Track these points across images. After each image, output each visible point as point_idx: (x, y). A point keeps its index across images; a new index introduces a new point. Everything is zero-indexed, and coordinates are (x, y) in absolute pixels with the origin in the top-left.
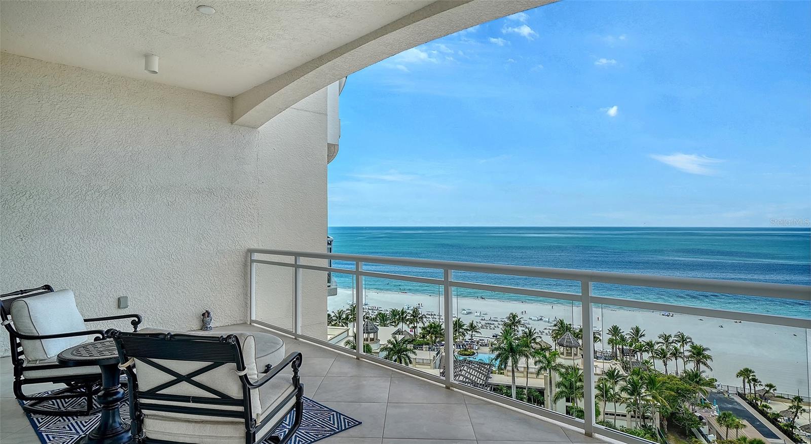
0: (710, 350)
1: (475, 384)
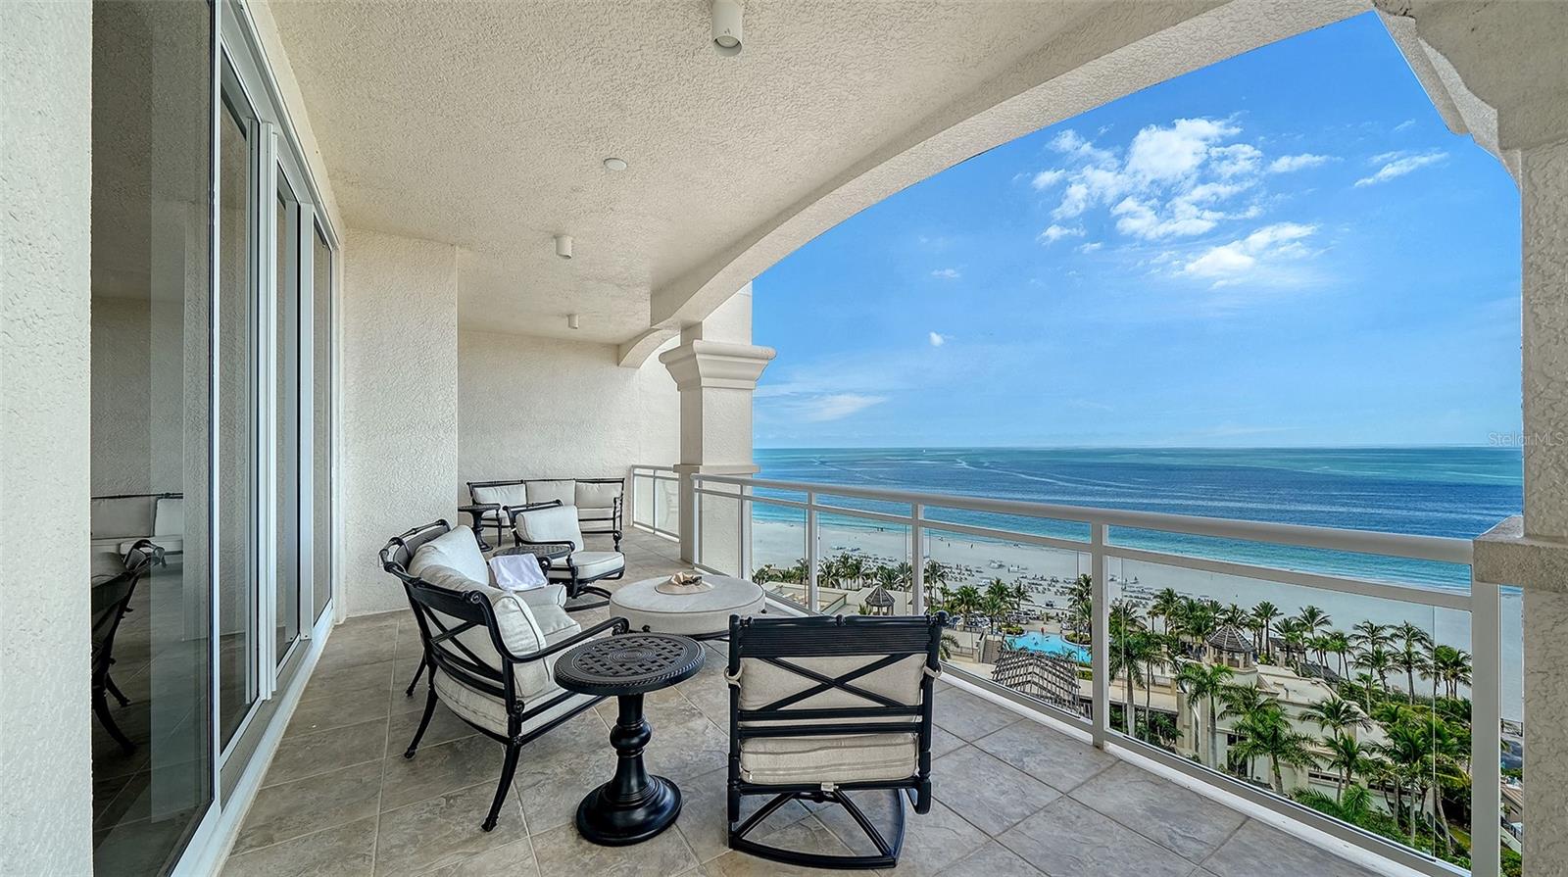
1: (1058, 700)
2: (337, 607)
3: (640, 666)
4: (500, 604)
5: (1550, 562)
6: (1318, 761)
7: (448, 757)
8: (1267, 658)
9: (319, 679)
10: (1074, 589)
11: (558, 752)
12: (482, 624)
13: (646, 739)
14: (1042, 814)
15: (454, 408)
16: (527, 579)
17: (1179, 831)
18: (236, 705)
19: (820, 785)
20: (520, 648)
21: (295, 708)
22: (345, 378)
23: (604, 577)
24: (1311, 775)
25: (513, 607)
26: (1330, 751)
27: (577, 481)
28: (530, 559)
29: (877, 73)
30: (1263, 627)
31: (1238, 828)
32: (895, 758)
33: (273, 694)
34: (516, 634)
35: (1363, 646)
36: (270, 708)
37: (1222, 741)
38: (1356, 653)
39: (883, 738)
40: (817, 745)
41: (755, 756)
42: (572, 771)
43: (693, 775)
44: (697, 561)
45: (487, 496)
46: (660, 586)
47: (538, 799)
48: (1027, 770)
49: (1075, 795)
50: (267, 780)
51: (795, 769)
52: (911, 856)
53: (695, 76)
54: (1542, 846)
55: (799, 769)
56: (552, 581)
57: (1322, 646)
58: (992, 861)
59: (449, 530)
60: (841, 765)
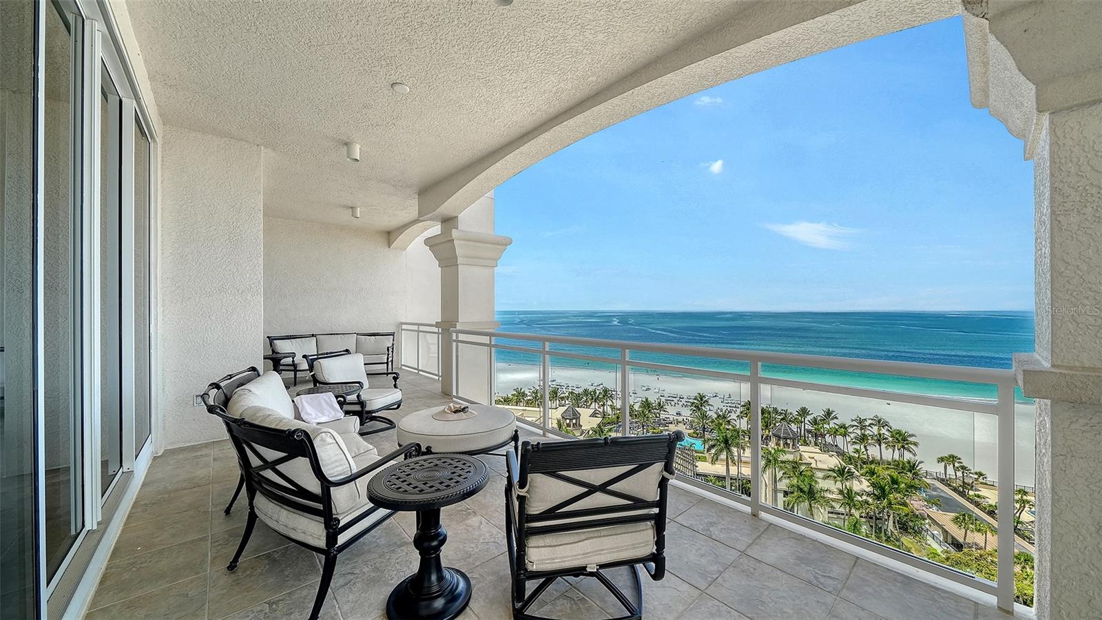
0: (915, 436)
2: (156, 442)
3: (440, 483)
4: (318, 438)
5: (1072, 383)
6: (833, 504)
7: (268, 566)
8: (805, 441)
9: (142, 505)
10: (694, 403)
11: (363, 553)
12: (302, 456)
13: (443, 542)
14: (731, 569)
15: (261, 276)
16: (327, 413)
17: (819, 572)
18: (62, 536)
19: (586, 567)
20: (335, 474)
21: (119, 532)
22: (162, 250)
23: (387, 408)
24: (829, 512)
25: (330, 440)
26: (840, 497)
27: (358, 334)
28: (329, 398)
29: (606, 34)
30: (802, 422)
31: (854, 566)
32: (639, 541)
33: (99, 524)
34: (332, 463)
35: (855, 431)
36: (96, 536)
37: (780, 495)
38: (852, 436)
39: (630, 527)
40: (583, 537)
41: (537, 549)
42: (376, 569)
43: (477, 563)
44: (454, 394)
45: (284, 347)
46: (437, 414)
47: (351, 597)
48: (714, 537)
49: (749, 552)
50: (94, 602)
51: (568, 557)
52: (650, 613)
53: (470, 22)
54: (1063, 568)
55: (572, 556)
56: (347, 413)
57: (835, 433)
58: (707, 609)
59: (259, 375)
60: (602, 550)
